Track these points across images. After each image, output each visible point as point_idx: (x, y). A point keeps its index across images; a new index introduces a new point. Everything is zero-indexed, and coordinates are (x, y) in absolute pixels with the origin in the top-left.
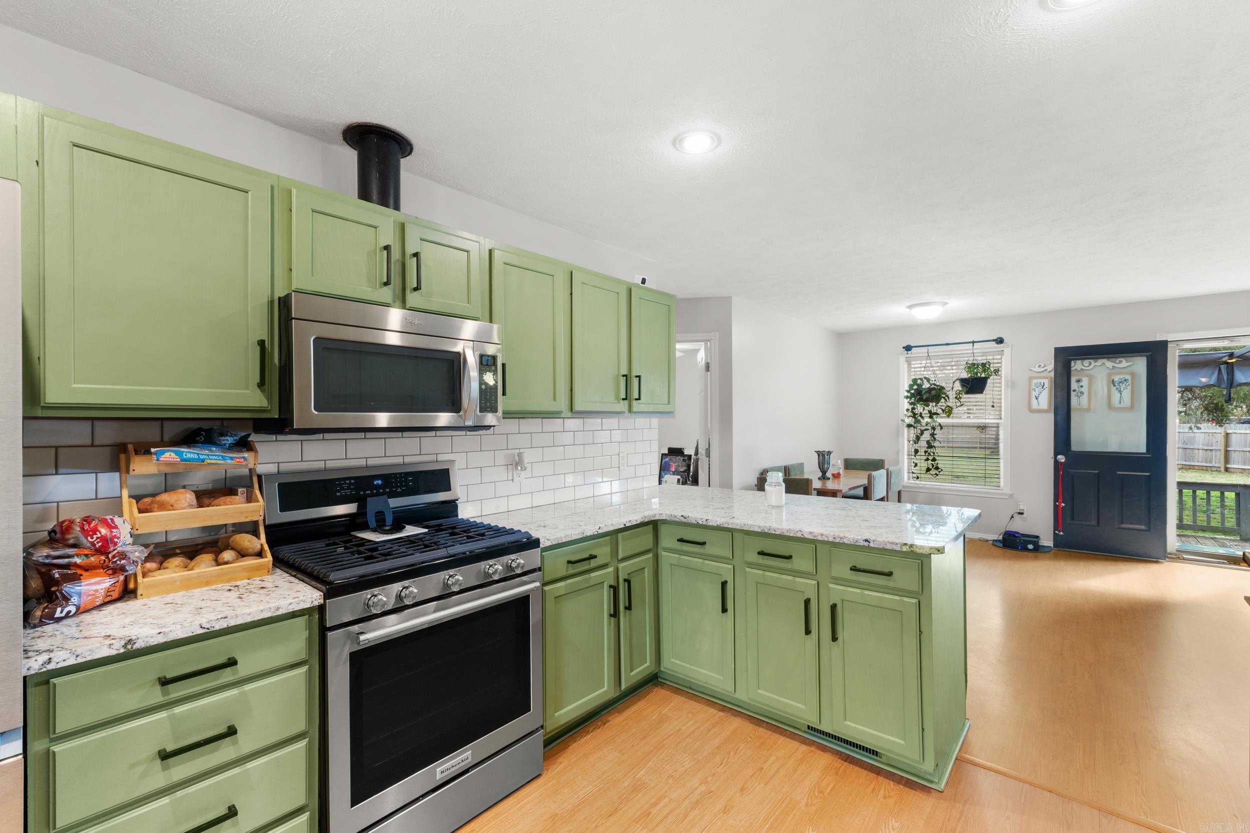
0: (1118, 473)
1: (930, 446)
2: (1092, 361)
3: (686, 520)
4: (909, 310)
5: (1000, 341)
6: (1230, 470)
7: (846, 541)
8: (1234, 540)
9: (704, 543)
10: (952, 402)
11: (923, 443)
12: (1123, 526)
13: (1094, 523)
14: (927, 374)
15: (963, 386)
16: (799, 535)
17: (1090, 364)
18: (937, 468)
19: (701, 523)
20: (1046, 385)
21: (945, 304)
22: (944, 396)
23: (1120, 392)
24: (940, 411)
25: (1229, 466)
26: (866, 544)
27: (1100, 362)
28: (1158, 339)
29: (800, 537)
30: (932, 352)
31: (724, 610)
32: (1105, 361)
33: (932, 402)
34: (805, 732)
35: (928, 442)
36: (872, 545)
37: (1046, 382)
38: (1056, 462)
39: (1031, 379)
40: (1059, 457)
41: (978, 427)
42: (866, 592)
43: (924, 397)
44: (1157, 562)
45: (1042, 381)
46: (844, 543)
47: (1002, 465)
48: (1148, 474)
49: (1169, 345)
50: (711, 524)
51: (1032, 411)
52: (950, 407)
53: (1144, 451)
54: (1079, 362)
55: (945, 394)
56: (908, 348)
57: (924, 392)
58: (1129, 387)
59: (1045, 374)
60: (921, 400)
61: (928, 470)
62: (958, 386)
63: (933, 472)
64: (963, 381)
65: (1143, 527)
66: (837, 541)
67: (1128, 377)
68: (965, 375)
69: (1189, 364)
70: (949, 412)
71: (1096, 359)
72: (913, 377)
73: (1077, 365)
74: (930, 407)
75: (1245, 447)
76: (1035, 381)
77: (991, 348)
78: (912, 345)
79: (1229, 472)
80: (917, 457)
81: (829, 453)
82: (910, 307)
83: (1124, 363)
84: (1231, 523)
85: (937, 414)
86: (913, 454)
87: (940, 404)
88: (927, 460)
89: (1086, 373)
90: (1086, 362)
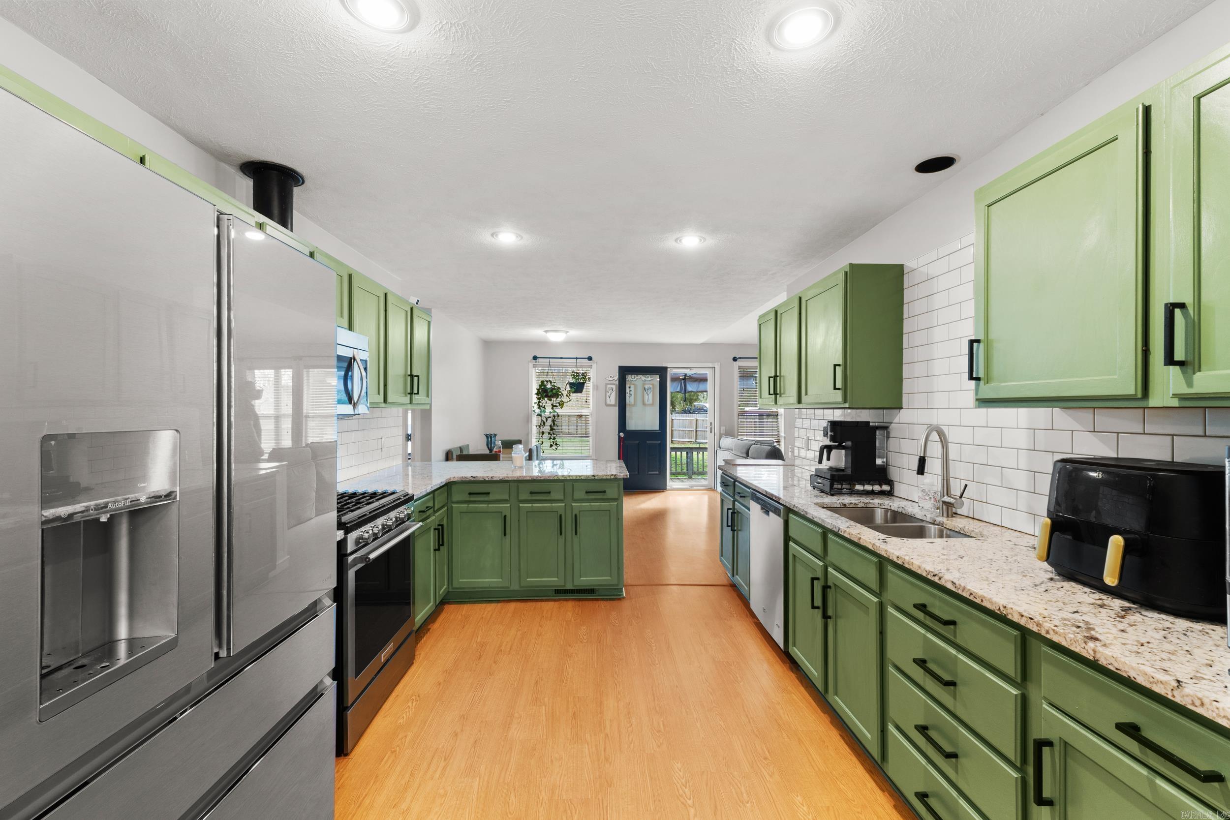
0: (648, 442)
1: (552, 429)
2: (635, 375)
3: (475, 479)
4: (545, 333)
5: (590, 359)
6: (674, 442)
7: (583, 478)
8: (685, 479)
9: (488, 493)
10: (565, 399)
11: (547, 429)
12: (650, 473)
13: (636, 473)
14: (550, 378)
15: (571, 387)
16: (556, 478)
17: (635, 377)
18: (556, 444)
19: (487, 479)
20: (614, 389)
21: (568, 332)
22: (560, 394)
23: (648, 395)
24: (558, 405)
25: (673, 439)
26: (593, 478)
27: (640, 376)
28: (664, 366)
29: (557, 479)
30: (551, 362)
31: (505, 535)
32: (641, 376)
33: (553, 397)
34: (554, 596)
35: (551, 426)
36: (596, 478)
37: (614, 387)
38: (619, 437)
39: (607, 384)
40: (621, 434)
41: (578, 415)
42: (592, 504)
43: (549, 395)
44: (663, 492)
45: (612, 386)
46: (582, 479)
47: (591, 441)
48: (659, 442)
49: (668, 369)
50: (495, 479)
51: (607, 405)
52: (563, 401)
53: (658, 429)
54: (630, 376)
55: (561, 392)
56: (535, 358)
57: (549, 391)
58: (652, 392)
59: (614, 382)
60: (547, 396)
61: (551, 446)
62: (568, 388)
63: (554, 447)
64: (571, 385)
65: (657, 472)
66: (578, 478)
67: (651, 386)
68: (572, 380)
69: (675, 379)
70: (561, 404)
71: (637, 375)
72: (542, 379)
73: (629, 378)
74: (552, 401)
75: (680, 427)
76: (609, 386)
77: (585, 363)
78: (538, 356)
79: (673, 443)
80: (544, 437)
81: (495, 435)
82: (546, 331)
83: (649, 378)
84: (685, 470)
85: (556, 406)
86: (541, 435)
87: (558, 399)
88: (550, 439)
89: (633, 382)
90: (633, 376)
